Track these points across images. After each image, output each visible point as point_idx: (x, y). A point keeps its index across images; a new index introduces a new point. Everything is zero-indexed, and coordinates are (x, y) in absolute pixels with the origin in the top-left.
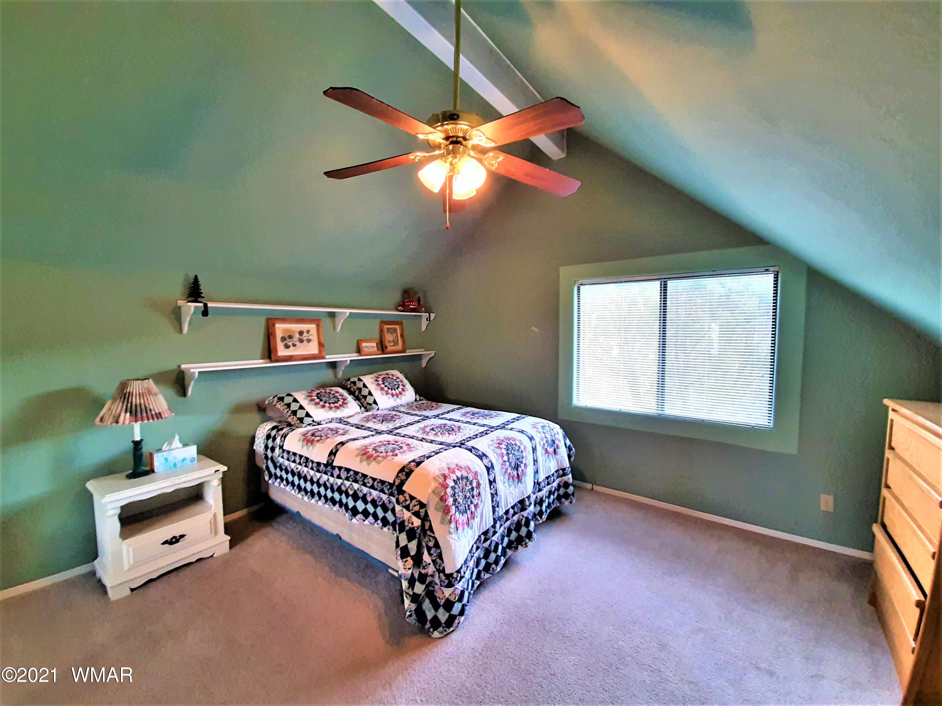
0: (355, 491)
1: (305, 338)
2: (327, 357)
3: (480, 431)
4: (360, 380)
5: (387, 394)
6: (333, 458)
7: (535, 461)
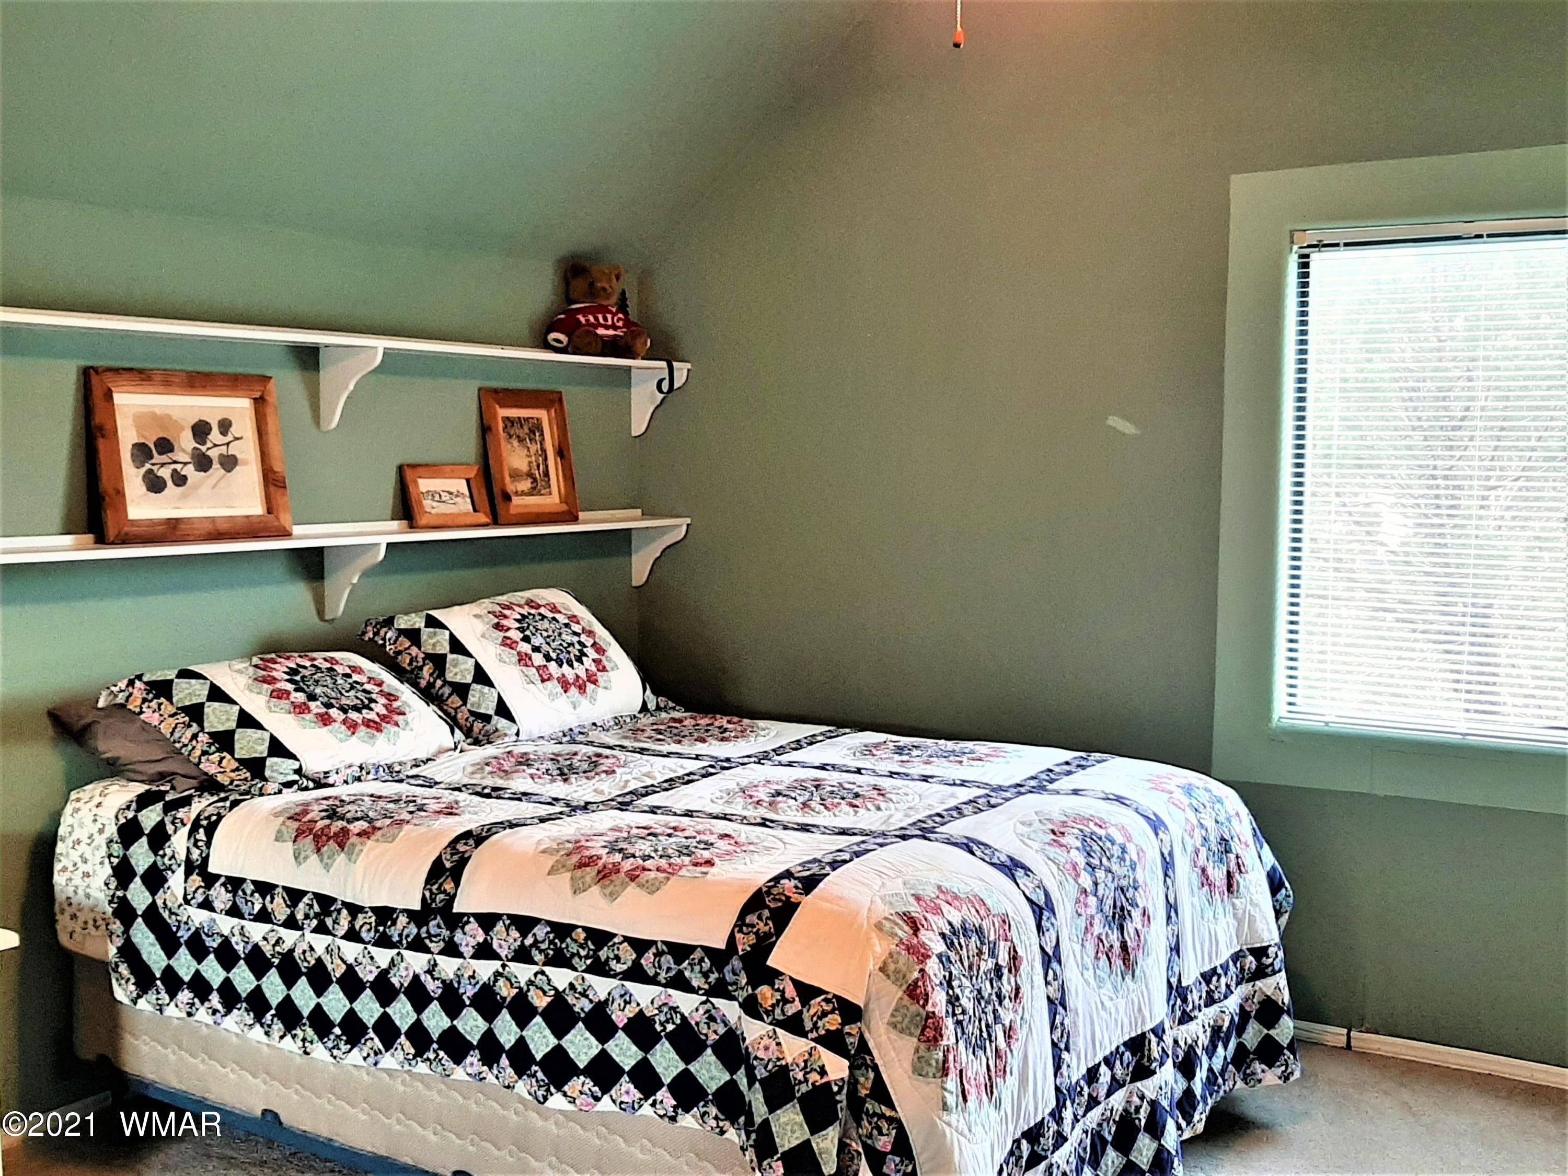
0: (559, 996)
1: (214, 454)
2: (297, 530)
3: (953, 803)
4: (432, 622)
5: (543, 681)
6: (449, 886)
7: (1172, 908)
